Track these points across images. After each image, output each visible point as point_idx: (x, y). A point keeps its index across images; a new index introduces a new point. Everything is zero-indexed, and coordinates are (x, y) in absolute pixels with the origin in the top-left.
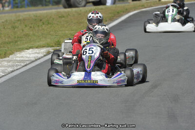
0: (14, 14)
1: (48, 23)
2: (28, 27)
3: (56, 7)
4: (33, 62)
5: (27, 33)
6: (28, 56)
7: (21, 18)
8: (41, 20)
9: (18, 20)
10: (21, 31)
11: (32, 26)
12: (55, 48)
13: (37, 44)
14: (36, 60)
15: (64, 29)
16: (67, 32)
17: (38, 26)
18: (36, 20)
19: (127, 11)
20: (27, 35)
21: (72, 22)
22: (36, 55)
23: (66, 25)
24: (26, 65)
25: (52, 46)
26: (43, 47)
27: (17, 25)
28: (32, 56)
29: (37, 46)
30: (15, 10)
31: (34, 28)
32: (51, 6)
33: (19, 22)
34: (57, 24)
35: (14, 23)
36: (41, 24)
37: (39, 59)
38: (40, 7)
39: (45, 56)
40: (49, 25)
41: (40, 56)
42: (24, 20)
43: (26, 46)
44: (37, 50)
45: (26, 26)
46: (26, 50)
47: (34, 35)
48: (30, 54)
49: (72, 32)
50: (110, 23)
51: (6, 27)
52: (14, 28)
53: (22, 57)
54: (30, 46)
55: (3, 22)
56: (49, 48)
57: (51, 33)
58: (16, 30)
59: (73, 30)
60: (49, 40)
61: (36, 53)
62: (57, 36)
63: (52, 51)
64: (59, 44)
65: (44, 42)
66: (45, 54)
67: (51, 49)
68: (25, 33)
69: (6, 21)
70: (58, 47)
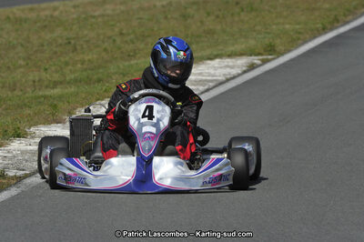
1: (252, 10)
2: (213, 18)
4: (221, 83)
5: (211, 27)
6: (212, 71)
8: (237, 3)
9: (193, 3)
10: (199, 24)
11: (220, 14)
12: (265, 57)
13: (231, 48)
14: (228, 80)
15: (281, 21)
16: (287, 26)
17: (232, 15)
18: (227, 3)
20: (211, 32)
21: (298, 7)
22: (228, 70)
23: (285, 14)
24: (207, 90)
25: (259, 54)
26: (241, 54)
27: (191, 11)
28: (219, 72)
29: (228, 53)
31: (224, 18)
33: (195, 7)
35: (186, 8)
36: (237, 10)
37: (234, 78)
39: (245, 72)
40: (254, 13)
41: (235, 72)
42: (205, 2)
43: (208, 52)
45: (208, 14)
46: (209, 62)
47: (224, 31)
48: (215, 68)
49: (298, 27)
51: (169, 16)
52: (185, 17)
53: (200, 74)
54: (215, 53)
55: (163, 6)
56: (253, 57)
57: (258, 28)
58: (189, 21)
59: (299, 24)
60: (252, 43)
61: (227, 66)
62: (269, 33)
63: (259, 62)
64: (272, 50)
65: (243, 46)
66: (244, 69)
67: (256, 60)
68: (206, 28)
69: (171, 2)
70: (271, 55)
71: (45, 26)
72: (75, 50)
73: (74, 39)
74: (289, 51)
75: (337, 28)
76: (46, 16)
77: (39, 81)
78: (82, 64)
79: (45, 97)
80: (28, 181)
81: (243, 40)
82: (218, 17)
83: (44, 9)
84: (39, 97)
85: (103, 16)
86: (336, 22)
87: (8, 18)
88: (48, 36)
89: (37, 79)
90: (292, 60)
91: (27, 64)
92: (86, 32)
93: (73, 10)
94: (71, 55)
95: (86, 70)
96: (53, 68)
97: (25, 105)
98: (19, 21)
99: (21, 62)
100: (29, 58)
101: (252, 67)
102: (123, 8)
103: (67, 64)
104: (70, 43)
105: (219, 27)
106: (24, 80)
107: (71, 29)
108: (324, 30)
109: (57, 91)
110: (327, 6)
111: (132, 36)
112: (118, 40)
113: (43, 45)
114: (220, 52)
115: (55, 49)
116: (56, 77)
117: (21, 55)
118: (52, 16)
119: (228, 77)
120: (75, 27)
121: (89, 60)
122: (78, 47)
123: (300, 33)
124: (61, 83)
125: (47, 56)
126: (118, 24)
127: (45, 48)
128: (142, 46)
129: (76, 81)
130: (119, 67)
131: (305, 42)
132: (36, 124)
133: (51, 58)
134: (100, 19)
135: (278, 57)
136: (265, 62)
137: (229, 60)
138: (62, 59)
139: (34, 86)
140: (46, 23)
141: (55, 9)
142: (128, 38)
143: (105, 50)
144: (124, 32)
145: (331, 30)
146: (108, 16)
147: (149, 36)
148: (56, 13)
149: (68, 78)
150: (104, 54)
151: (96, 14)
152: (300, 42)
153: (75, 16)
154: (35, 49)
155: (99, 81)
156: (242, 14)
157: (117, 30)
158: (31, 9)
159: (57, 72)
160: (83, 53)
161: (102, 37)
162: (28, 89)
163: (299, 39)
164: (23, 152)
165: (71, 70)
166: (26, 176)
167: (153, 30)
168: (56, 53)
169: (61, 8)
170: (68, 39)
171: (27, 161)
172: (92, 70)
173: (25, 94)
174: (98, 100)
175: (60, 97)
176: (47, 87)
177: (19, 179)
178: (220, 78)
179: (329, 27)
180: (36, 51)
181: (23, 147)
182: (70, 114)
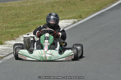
1: (74, 4)
5: (62, 10)
6: (62, 24)
8: (69, 2)
10: (57, 9)
11: (64, 6)
12: (79, 19)
13: (68, 17)
14: (67, 27)
15: (84, 8)
16: (85, 10)
17: (68, 6)
18: (66, 2)
21: (89, 3)
22: (67, 23)
23: (85, 6)
25: (77, 18)
26: (71, 19)
27: (55, 5)
29: (67, 18)
31: (65, 7)
33: (56, 3)
34: (80, 5)
35: (53, 4)
36: (69, 4)
37: (69, 26)
39: (72, 24)
40: (75, 6)
41: (69, 24)
42: (59, 2)
44: (67, 21)
45: (60, 6)
46: (61, 21)
47: (65, 11)
48: (63, 23)
49: (89, 10)
50: (112, 5)
51: (48, 6)
52: (53, 7)
54: (63, 18)
55: (46, 3)
56: (75, 19)
57: (76, 10)
58: (54, 8)
59: (89, 9)
60: (74, 15)
61: (67, 22)
62: (80, 12)
63: (77, 21)
64: (81, 17)
65: (72, 16)
66: (72, 23)
67: (76, 20)
68: (60, 10)
69: (48, 2)
70: (80, 19)
71: (9, 9)
72: (18, 17)
73: (18, 13)
74: (86, 17)
75: (101, 10)
76: (9, 6)
77: (7, 27)
78: (21, 21)
79: (9, 32)
80: (5, 58)
81: (71, 14)
82: (63, 7)
83: (8, 4)
84: (7, 32)
85: (27, 6)
86: (101, 8)
88: (10, 13)
89: (6, 26)
90: (87, 20)
91: (3, 22)
92: (22, 11)
93: (17, 4)
94: (17, 18)
95: (22, 23)
96: (11, 23)
97: (3, 34)
99: (1, 21)
100: (4, 20)
101: (75, 22)
102: (33, 3)
103: (16, 21)
104: (17, 15)
105: (64, 10)
106: (2, 26)
107: (17, 10)
108: (97, 11)
109: (13, 30)
110: (98, 3)
111: (36, 13)
112: (32, 14)
113: (8, 15)
114: (64, 18)
115: (12, 17)
116: (13, 25)
117: (1, 18)
118: (11, 6)
119: (67, 25)
120: (18, 10)
121: (23, 20)
122: (19, 16)
123: (90, 12)
124: (14, 27)
125: (10, 19)
126: (32, 9)
127: (9, 16)
128: (39, 16)
129: (19, 27)
130: (32, 22)
131: (91, 15)
132: (7, 40)
133: (11, 20)
134: (26, 7)
135: (83, 19)
136: (79, 21)
137: (67, 20)
138: (14, 20)
139: (6, 28)
140: (9, 8)
141: (12, 4)
142: (35, 13)
143: (28, 17)
144: (34, 11)
145: (100, 11)
146: (29, 6)
147: (41, 13)
148: (12, 5)
149: (16, 26)
150: (27, 18)
151: (25, 5)
152: (90, 14)
153: (18, 6)
154: (5, 17)
155: (26, 27)
156: (71, 6)
157: (31, 11)
158: (4, 4)
159: (13, 24)
160: (21, 18)
161: (27, 13)
162: (4, 29)
163: (89, 14)
164: (3, 49)
165: (17, 23)
166: (4, 57)
167: (43, 11)
168: (12, 18)
169: (13, 4)
170: (16, 13)
171: (4, 52)
172: (24, 23)
173: (3, 31)
174: (26, 33)
175: (14, 32)
176: (10, 29)
177: (2, 58)
178: (64, 26)
179: (99, 10)
180: (6, 17)
181: (3, 48)
182: (17, 37)
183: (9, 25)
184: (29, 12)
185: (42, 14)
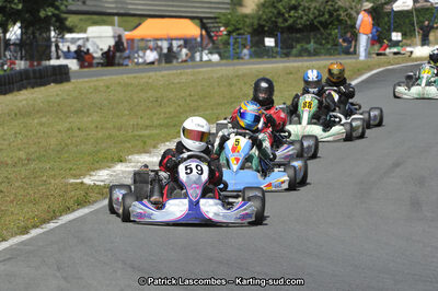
0: (231, 68)
3: (286, 59)
7: (240, 73)
9: (237, 76)
19: (370, 68)
27: (234, 82)
30: (235, 61)
32: (278, 59)
35: (231, 79)
38: (265, 59)
42: (244, 75)
52: (230, 85)
55: (218, 78)
58: (233, 88)
69: (222, 76)
71: (142, 90)
72: (160, 105)
73: (160, 98)
76: (144, 83)
79: (140, 136)
83: (143, 78)
84: (134, 136)
85: (179, 83)
87: (119, 83)
89: (135, 123)
91: (130, 114)
93: (161, 79)
94: (158, 108)
96: (146, 117)
98: (127, 85)
99: (126, 112)
102: (192, 78)
104: (157, 100)
107: (159, 91)
109: (147, 132)
115: (147, 104)
116: (147, 122)
120: (161, 90)
121: (170, 113)
125: (143, 108)
129: (160, 125)
132: (132, 153)
138: (152, 111)
144: (192, 94)
148: (150, 81)
150: (178, 108)
151: (175, 81)
158: (135, 77)
159: (148, 119)
160: (166, 107)
162: (129, 131)
164: (123, 172)
175: (149, 137)
181: (123, 169)
182: (154, 147)
183: (141, 122)
184: (183, 95)
185: (207, 100)
